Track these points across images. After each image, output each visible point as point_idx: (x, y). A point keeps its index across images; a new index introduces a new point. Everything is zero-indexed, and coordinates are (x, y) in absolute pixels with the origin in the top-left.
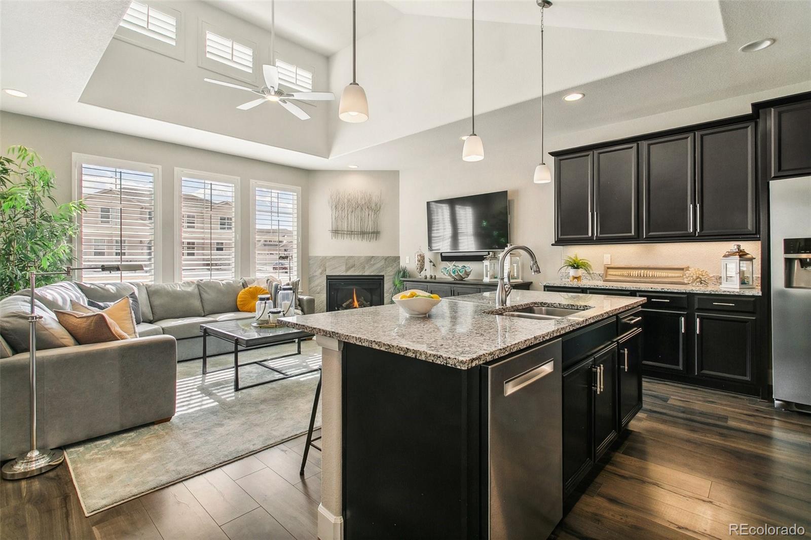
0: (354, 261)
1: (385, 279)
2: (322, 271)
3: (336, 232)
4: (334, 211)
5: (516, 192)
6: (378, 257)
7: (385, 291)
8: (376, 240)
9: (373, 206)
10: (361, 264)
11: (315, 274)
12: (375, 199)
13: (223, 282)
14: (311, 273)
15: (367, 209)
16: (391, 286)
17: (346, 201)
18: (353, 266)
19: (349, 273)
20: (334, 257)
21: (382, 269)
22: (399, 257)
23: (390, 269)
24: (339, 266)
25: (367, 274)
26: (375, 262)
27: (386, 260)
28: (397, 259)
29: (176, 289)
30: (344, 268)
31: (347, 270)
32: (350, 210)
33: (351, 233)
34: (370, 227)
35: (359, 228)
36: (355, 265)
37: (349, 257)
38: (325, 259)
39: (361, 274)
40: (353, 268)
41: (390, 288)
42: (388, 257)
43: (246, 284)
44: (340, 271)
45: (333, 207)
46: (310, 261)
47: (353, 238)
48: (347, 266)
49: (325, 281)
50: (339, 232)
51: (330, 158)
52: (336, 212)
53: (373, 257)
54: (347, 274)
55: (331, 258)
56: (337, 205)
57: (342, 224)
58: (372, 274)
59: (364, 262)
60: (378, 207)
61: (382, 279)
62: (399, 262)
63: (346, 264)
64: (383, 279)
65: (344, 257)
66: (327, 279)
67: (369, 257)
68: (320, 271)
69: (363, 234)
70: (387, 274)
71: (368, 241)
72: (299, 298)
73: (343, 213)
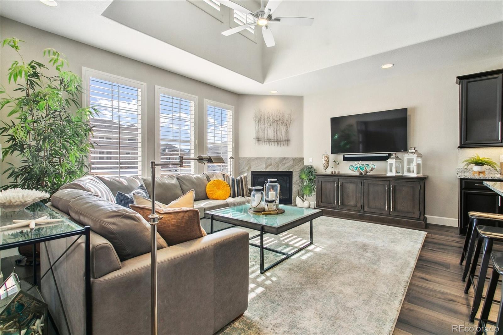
0: (272, 161)
1: (294, 174)
2: (249, 168)
3: (259, 140)
4: (258, 124)
5: (414, 109)
6: (288, 158)
7: (293, 183)
8: (287, 146)
9: (285, 121)
10: (277, 163)
11: (243, 171)
12: (286, 116)
13: (193, 176)
14: (240, 170)
15: (281, 124)
16: (298, 179)
17: (266, 117)
18: (271, 165)
19: (268, 170)
20: (257, 158)
21: (291, 166)
22: (303, 158)
23: (297, 167)
24: (261, 165)
25: (281, 171)
26: (286, 162)
27: (294, 160)
28: (302, 159)
29: (164, 181)
30: (264, 166)
31: (266, 168)
32: (269, 124)
33: (270, 141)
34: (283, 136)
35: (275, 137)
36: (272, 164)
37: (268, 158)
38: (250, 160)
39: (276, 171)
40: (271, 166)
41: (297, 181)
42: (296, 158)
43: (209, 177)
44: (261, 168)
45: (257, 122)
46: (240, 161)
47: (271, 145)
48: (267, 165)
49: (251, 175)
50: (261, 140)
51: (264, 84)
52: (259, 125)
53: (285, 158)
54: (266, 171)
55: (255, 159)
56: (259, 120)
57: (263, 134)
58: (284, 170)
59: (278, 162)
60: (289, 122)
61: (290, 174)
62: (303, 162)
63: (266, 164)
64: (292, 174)
65: (265, 158)
66: (252, 174)
67: (282, 158)
68: (247, 168)
69: (278, 141)
70: (295, 171)
71: (282, 147)
72: (249, 189)
73: (264, 126)
